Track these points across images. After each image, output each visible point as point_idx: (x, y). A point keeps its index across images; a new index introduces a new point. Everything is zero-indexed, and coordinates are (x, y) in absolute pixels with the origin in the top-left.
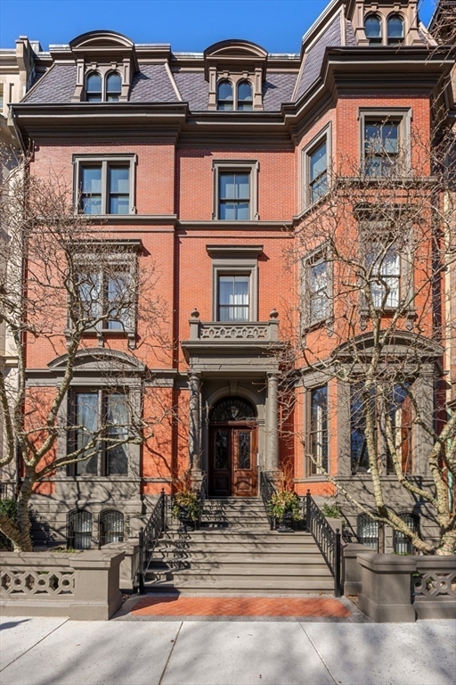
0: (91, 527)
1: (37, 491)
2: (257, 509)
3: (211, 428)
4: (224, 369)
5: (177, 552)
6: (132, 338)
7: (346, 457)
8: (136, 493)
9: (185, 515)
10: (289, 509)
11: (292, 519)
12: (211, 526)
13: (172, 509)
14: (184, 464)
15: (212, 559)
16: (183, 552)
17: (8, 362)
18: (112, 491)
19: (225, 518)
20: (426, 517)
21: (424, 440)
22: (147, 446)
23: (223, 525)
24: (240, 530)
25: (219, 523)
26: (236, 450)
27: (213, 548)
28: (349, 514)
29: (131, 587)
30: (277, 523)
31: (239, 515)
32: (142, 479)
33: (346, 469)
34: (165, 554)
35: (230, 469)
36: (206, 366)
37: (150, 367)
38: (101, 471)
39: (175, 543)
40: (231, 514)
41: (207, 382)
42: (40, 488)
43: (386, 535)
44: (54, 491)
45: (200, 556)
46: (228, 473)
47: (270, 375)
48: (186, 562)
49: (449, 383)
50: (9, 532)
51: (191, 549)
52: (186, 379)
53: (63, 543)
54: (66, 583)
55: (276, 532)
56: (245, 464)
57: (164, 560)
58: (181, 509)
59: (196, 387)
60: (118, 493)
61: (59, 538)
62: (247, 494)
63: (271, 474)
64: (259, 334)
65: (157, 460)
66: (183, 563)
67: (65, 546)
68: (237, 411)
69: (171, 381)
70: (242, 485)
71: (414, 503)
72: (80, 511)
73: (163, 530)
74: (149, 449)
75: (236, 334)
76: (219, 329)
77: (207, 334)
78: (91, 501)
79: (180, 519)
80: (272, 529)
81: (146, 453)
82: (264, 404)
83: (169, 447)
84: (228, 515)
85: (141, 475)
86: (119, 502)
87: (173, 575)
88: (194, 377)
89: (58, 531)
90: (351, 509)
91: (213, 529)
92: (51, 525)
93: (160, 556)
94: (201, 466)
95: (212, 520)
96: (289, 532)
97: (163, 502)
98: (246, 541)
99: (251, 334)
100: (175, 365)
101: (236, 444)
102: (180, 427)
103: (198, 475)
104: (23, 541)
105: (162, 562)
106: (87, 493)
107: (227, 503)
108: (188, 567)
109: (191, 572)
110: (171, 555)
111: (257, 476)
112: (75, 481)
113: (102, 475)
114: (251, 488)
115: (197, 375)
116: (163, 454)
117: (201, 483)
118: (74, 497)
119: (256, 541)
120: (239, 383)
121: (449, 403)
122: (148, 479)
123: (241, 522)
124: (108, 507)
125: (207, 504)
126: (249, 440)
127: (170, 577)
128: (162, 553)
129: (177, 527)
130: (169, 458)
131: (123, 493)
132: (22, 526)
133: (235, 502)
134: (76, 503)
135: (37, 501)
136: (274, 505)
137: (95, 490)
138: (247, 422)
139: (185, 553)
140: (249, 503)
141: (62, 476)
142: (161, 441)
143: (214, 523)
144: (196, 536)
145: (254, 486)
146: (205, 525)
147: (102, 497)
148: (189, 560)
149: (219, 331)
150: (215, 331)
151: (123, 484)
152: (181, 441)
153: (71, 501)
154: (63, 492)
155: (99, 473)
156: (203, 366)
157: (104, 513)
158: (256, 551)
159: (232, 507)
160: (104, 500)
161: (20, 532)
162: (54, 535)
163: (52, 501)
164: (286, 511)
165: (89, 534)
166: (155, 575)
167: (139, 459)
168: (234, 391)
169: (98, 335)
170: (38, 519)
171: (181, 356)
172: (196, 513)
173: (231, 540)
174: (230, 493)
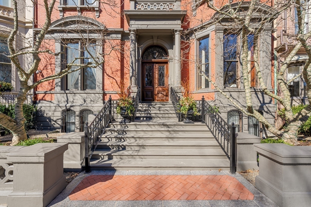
0: (75, 120)
1: (44, 99)
2: (168, 109)
3: (143, 63)
4: (150, 27)
5: (118, 138)
6: (97, 11)
7: (220, 78)
8: (100, 100)
9: (125, 113)
10: (191, 108)
11: (192, 115)
12: (142, 119)
13: (116, 108)
14: (127, 83)
15: (141, 142)
16: (122, 138)
17: (27, 25)
18: (86, 98)
19: (150, 114)
20: (267, 112)
21: (265, 67)
22: (106, 73)
23: (149, 118)
24: (158, 122)
25: (146, 117)
26: (156, 76)
27: (141, 134)
28: (222, 111)
29: (80, 167)
30: (183, 117)
31: (158, 112)
32: (104, 92)
33: (221, 84)
34: (110, 139)
35: (153, 86)
36: (139, 26)
37: (108, 27)
38: (81, 88)
39: (118, 131)
40: (153, 111)
41: (140, 36)
42: (45, 97)
43: (244, 123)
44: (53, 98)
45: (133, 140)
46: (152, 88)
47: (176, 31)
48: (123, 145)
49: (276, 37)
50: (7, 125)
51: (128, 135)
52: (128, 34)
53: (59, 128)
54: (11, 173)
55: (182, 123)
56: (162, 83)
57: (108, 144)
58: (122, 109)
59: (133, 38)
60: (89, 99)
61: (57, 125)
62: (163, 100)
63: (176, 88)
64: (170, 7)
65: (111, 81)
66: (121, 146)
67: (60, 130)
68: (157, 54)
69: (120, 36)
70: (160, 95)
71: (260, 105)
72: (68, 110)
73: (110, 122)
74: (107, 75)
75: (157, 8)
76: (147, 4)
77: (140, 7)
78: (74, 104)
79: (121, 115)
80: (179, 121)
81: (106, 77)
82: (172, 49)
83: (119, 73)
84: (152, 112)
85: (103, 89)
86: (90, 105)
87: (113, 156)
88: (132, 32)
89: (55, 121)
90: (223, 108)
91: (143, 121)
92: (52, 118)
93: (106, 140)
94: (137, 84)
95: (143, 115)
96: (191, 123)
97: (110, 104)
98: (163, 129)
99: (165, 7)
100: (122, 26)
101: (157, 72)
102: (125, 62)
103: (135, 89)
104: (19, 130)
105: (106, 145)
106: (72, 100)
107: (151, 105)
108: (124, 148)
109: (125, 153)
110: (114, 140)
111: (168, 90)
112: (65, 93)
113: (81, 90)
114: (165, 97)
115: (134, 31)
116: (115, 78)
117: (136, 93)
118: (64, 102)
119: (170, 129)
120: (158, 37)
121: (275, 49)
122: (106, 92)
123: (159, 116)
124: (84, 108)
125: (140, 106)
126: (164, 70)
127: (110, 157)
128: (108, 138)
129: (120, 120)
130: (119, 79)
131: (92, 100)
132: (18, 121)
133: (156, 104)
134: (66, 106)
135: (44, 105)
136: (182, 106)
137: (76, 98)
138: (163, 60)
139: (123, 138)
140: (164, 105)
141: (58, 90)
142: (114, 70)
143: (144, 117)
144: (131, 126)
145: (167, 96)
146: (138, 118)
147: (80, 102)
148: (125, 143)
149: (147, 5)
150: (145, 5)
151: (92, 94)
152: (125, 70)
153: (63, 104)
154: (58, 99)
155: (79, 88)
156: (137, 26)
157: (82, 112)
158: (170, 136)
159: (154, 107)
160: (81, 103)
161: (17, 124)
162: (54, 124)
163: (52, 105)
164: (189, 110)
165: (74, 123)
166: (100, 156)
167: (102, 80)
168: (155, 42)
169: (78, 9)
170: (45, 115)
171: (125, 21)
172: (131, 111)
173: (153, 128)
174: (153, 100)
